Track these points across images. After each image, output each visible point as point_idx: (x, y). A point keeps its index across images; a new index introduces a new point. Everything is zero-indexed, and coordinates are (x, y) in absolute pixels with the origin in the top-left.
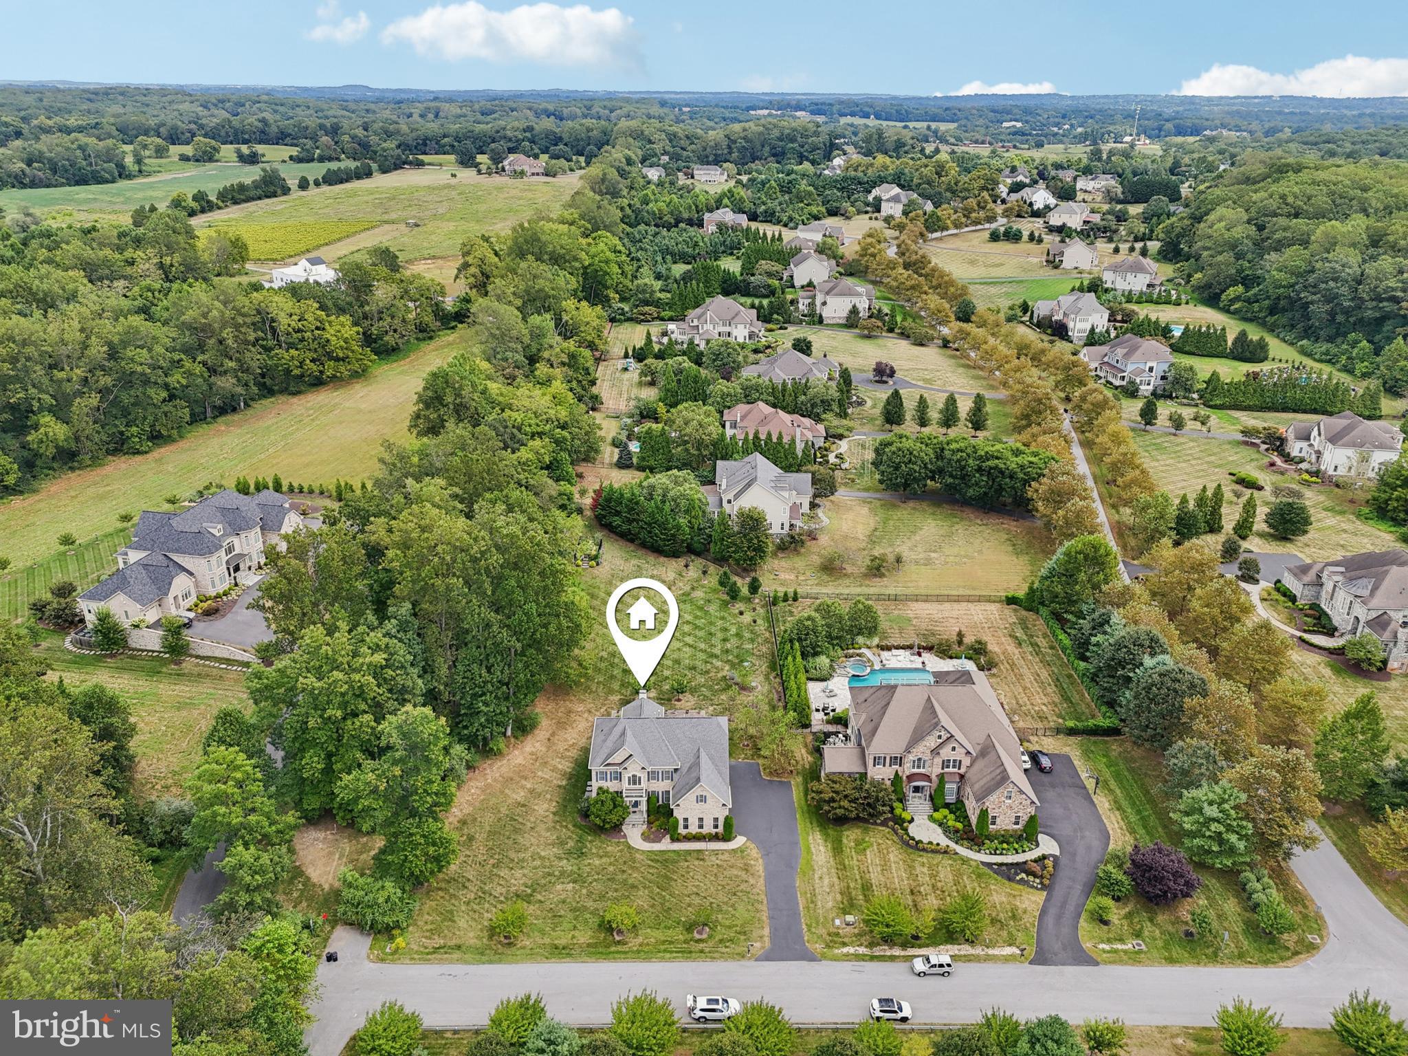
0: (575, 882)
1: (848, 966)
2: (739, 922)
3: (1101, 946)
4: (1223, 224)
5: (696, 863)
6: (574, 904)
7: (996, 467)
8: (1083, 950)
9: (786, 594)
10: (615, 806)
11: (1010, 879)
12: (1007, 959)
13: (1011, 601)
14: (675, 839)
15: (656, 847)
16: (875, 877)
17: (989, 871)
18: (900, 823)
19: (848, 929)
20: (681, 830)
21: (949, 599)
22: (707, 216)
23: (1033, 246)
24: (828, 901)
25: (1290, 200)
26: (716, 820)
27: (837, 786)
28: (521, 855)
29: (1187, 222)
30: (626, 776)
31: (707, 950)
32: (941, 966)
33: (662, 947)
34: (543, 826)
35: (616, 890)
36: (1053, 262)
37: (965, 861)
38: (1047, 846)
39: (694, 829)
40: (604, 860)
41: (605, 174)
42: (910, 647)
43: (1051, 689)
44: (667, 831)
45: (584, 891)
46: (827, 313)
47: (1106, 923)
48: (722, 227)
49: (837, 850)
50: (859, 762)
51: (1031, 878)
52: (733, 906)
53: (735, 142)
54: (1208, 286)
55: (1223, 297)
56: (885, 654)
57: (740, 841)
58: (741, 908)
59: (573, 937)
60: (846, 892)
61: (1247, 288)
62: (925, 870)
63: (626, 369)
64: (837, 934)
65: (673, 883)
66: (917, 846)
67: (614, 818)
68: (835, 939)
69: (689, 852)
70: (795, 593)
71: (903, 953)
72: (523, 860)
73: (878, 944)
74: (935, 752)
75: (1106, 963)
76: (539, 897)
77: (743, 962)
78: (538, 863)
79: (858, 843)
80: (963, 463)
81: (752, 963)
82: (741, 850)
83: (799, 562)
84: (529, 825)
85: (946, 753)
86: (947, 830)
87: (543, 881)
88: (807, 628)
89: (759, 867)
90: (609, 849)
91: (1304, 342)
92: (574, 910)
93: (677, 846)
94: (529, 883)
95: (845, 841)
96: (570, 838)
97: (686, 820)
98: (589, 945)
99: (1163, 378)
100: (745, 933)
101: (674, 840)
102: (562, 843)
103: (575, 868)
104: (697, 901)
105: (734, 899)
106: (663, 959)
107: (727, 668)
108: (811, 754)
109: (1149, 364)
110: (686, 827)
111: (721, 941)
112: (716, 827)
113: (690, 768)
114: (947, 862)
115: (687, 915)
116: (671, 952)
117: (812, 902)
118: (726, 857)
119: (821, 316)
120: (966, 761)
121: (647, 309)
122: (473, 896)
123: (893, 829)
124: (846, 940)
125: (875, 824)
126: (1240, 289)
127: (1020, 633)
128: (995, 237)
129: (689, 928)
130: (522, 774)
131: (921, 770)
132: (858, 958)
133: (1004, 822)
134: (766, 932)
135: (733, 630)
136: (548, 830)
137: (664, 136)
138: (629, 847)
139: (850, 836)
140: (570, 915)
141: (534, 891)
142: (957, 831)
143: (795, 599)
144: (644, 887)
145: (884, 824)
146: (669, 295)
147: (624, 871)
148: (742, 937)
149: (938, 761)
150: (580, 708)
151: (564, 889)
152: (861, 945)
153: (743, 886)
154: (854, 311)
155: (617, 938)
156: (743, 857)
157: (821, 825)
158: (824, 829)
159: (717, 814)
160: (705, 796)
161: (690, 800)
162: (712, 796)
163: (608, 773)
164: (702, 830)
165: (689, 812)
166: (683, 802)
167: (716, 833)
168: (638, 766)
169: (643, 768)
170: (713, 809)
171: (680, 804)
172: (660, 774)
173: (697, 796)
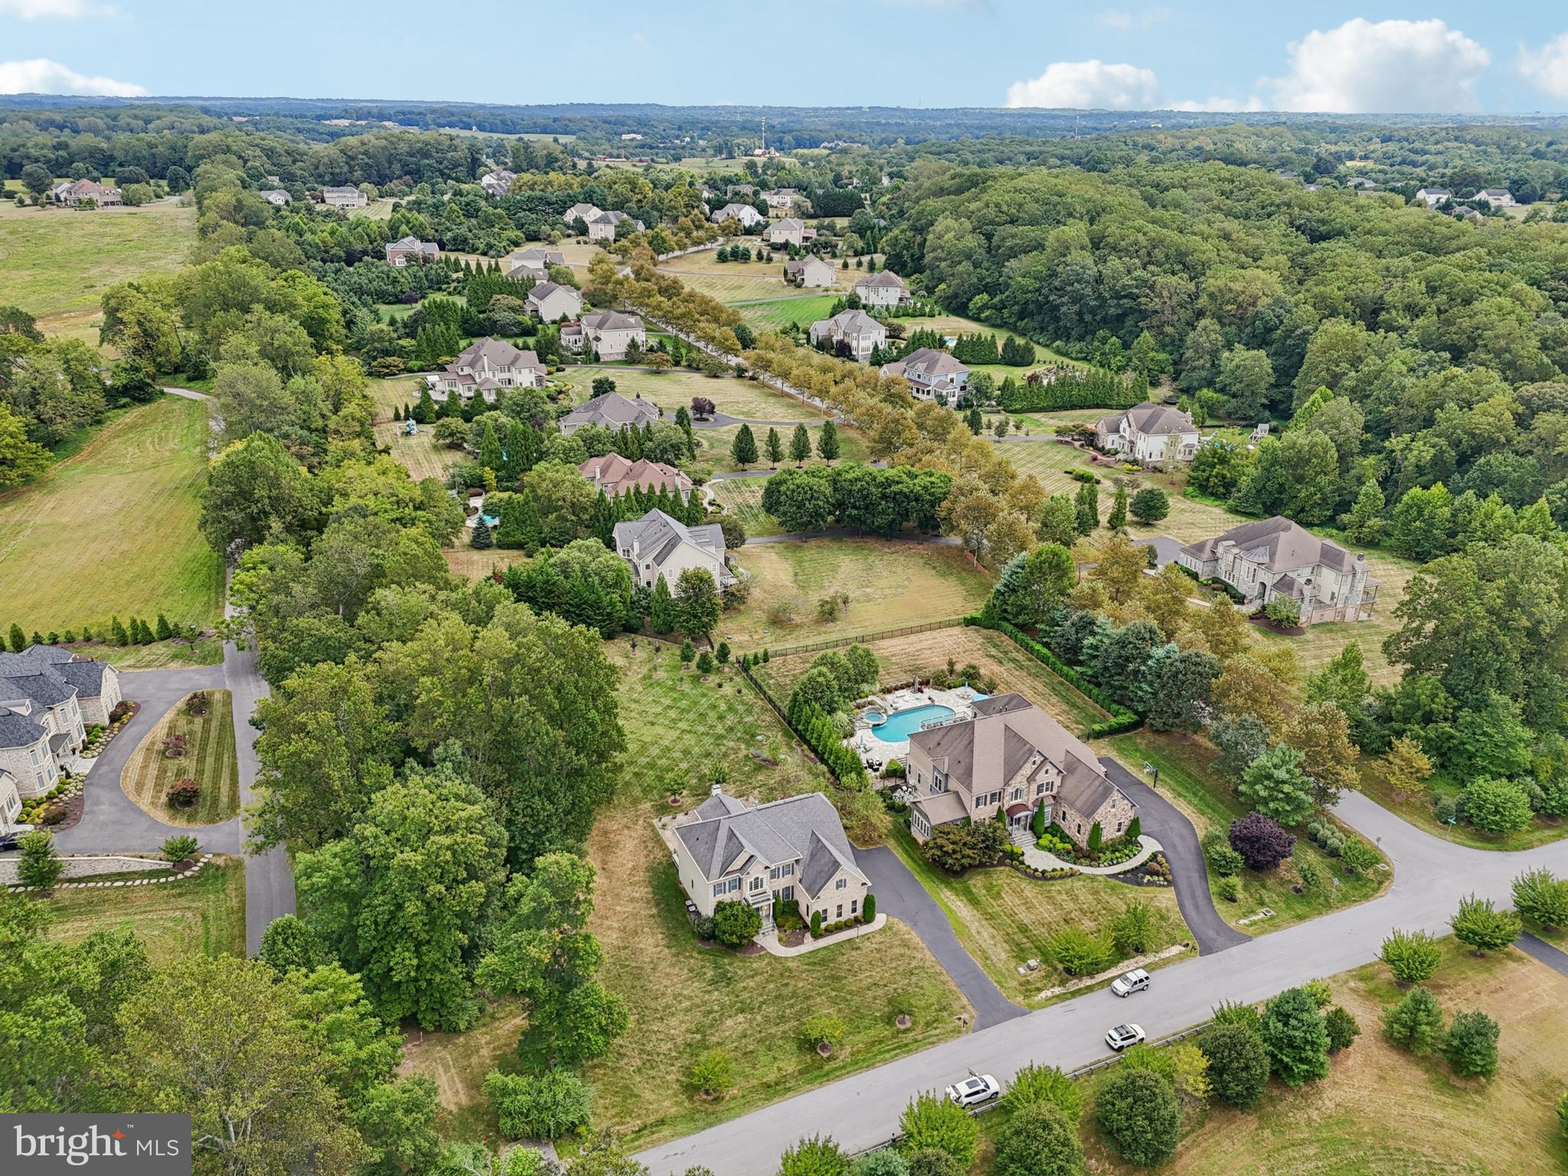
0: (742, 1011)
1: (1058, 1008)
2: (933, 1000)
3: (1242, 922)
4: (953, 233)
5: (854, 953)
6: (758, 1035)
7: (901, 492)
8: (1231, 930)
9: (756, 657)
11: (1140, 884)
12: (1180, 957)
13: (970, 622)
14: (817, 936)
15: (803, 949)
16: (1024, 916)
17: (1118, 882)
18: (1013, 858)
19: (1035, 974)
20: (821, 925)
21: (912, 631)
22: (389, 247)
23: (762, 265)
24: (1001, 954)
25: (1005, 208)
27: (951, 835)
28: (663, 1001)
29: (910, 234)
30: (748, 880)
31: (920, 1037)
32: (1141, 981)
33: (875, 1049)
34: (665, 964)
35: (792, 1007)
36: (794, 281)
37: (1093, 878)
38: (1149, 846)
39: (832, 919)
40: (757, 978)
41: (239, 201)
42: (908, 686)
43: (1054, 699)
45: (759, 1018)
46: (602, 349)
47: (1234, 901)
48: (410, 258)
49: (974, 902)
50: (958, 808)
51: (1156, 878)
53: (353, 158)
54: (956, 296)
55: (971, 305)
56: (889, 697)
57: (880, 919)
58: (925, 984)
59: (780, 1069)
60: (1009, 939)
61: (992, 295)
62: (1064, 897)
63: (408, 433)
64: (1028, 982)
66: (1044, 876)
68: (1028, 989)
69: (840, 945)
70: (766, 654)
71: (1094, 982)
72: (667, 1007)
73: (1068, 980)
74: (1030, 779)
75: (1257, 935)
76: (714, 1039)
77: (963, 1038)
79: (989, 888)
80: (865, 492)
81: (971, 1036)
82: (888, 927)
83: (745, 621)
85: (1042, 778)
86: (1058, 854)
88: (821, 684)
89: (914, 937)
90: (755, 965)
91: (1058, 343)
92: (760, 1041)
93: (823, 942)
95: (974, 890)
96: (703, 967)
97: (827, 912)
98: (801, 1072)
99: (963, 388)
100: (944, 1009)
102: (700, 976)
104: (880, 992)
105: (914, 979)
106: (885, 1061)
107: (743, 746)
108: (887, 814)
109: (950, 376)
110: (825, 919)
111: (927, 1024)
112: (854, 910)
114: (1078, 884)
115: (880, 1008)
116: (888, 1051)
118: (879, 938)
119: (597, 353)
120: (1058, 782)
121: (390, 360)
122: (639, 1063)
123: (1012, 866)
124: (1038, 985)
125: (992, 865)
126: (986, 296)
127: (993, 652)
128: (722, 258)
129: (889, 1020)
131: (1019, 801)
132: (1061, 998)
133: (1109, 833)
134: (965, 1001)
135: (723, 707)
136: (673, 965)
137: (258, 152)
139: (977, 883)
142: (1069, 853)
143: (766, 660)
144: (819, 994)
145: (1001, 863)
146: (414, 342)
148: (945, 1014)
149: (1034, 787)
150: (615, 826)
151: (734, 1024)
152: (1053, 986)
153: (914, 964)
154: (633, 345)
155: (825, 1055)
156: (895, 934)
157: (942, 882)
158: (948, 885)
159: (856, 896)
160: (845, 880)
161: (830, 888)
162: (852, 878)
163: (727, 883)
164: (840, 918)
165: (828, 901)
166: (823, 893)
167: (856, 918)
168: (761, 866)
169: (767, 868)
170: (852, 892)
171: (820, 896)
172: (781, 870)
173: (837, 882)
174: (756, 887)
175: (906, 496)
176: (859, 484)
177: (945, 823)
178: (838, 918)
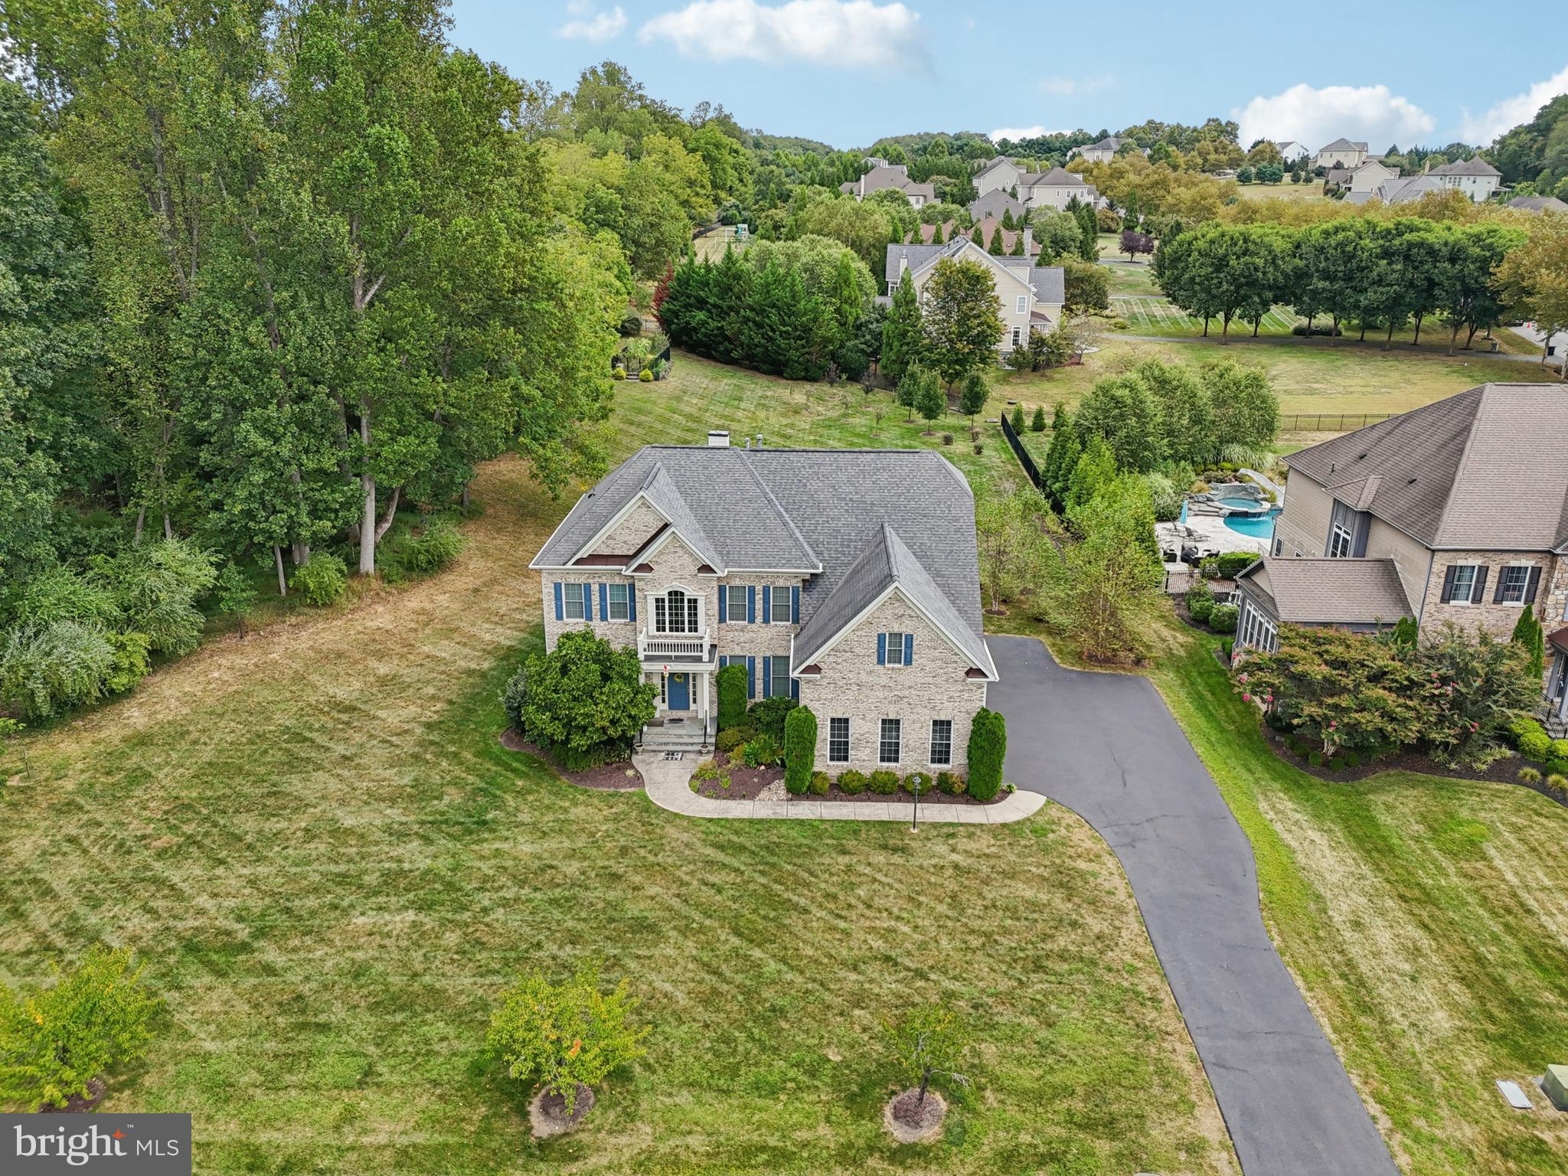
0: (427, 906)
2: (1077, 1076)
5: (880, 858)
6: (397, 981)
7: (1421, 244)
10: (606, 678)
14: (804, 789)
15: (738, 809)
20: (824, 764)
23: (1298, 185)
26: (942, 727)
27: (1337, 650)
28: (274, 826)
30: (652, 591)
34: (383, 752)
35: (574, 939)
36: (1336, 192)
39: (865, 760)
40: (551, 844)
44: (777, 769)
45: (452, 938)
49: (1371, 844)
50: (1385, 600)
52: (1037, 1009)
57: (1024, 803)
58: (1072, 1016)
60: (1481, 977)
65: (793, 920)
67: (600, 713)
69: (854, 828)
76: (270, 955)
78: (319, 847)
79: (1439, 824)
80: (1350, 248)
82: (1035, 827)
84: (341, 749)
87: (312, 902)
88: (1118, 402)
90: (578, 812)
92: (386, 1005)
93: (806, 810)
94: (257, 904)
95: (1384, 818)
96: (456, 783)
97: (840, 725)
101: (797, 793)
102: (423, 796)
103: (442, 865)
104: (888, 985)
105: (1038, 985)
108: (1183, 630)
110: (840, 751)
112: (941, 754)
113: (856, 572)
115: (852, 1038)
117: (1366, 1009)
118: (984, 843)
123: (1541, 789)
125: (1470, 773)
128: (1244, 179)
129: (861, 1092)
130: (375, 647)
136: (394, 762)
138: (647, 807)
140: (365, 1024)
141: (261, 933)
144: (685, 931)
145: (1502, 772)
147: (615, 877)
151: (378, 930)
153: (1063, 941)
154: (1073, 205)
156: (1046, 850)
157: (1277, 776)
158: (1293, 786)
159: (946, 704)
160: (910, 639)
161: (857, 651)
162: (932, 640)
163: (595, 588)
164: (892, 764)
165: (850, 695)
166: (831, 659)
167: (943, 777)
168: (687, 560)
169: (706, 569)
170: (934, 689)
171: (821, 665)
172: (759, 598)
173: (881, 638)
174: (677, 626)
175: (1432, 252)
176: (1340, 236)
177: (1326, 625)
178: (886, 764)
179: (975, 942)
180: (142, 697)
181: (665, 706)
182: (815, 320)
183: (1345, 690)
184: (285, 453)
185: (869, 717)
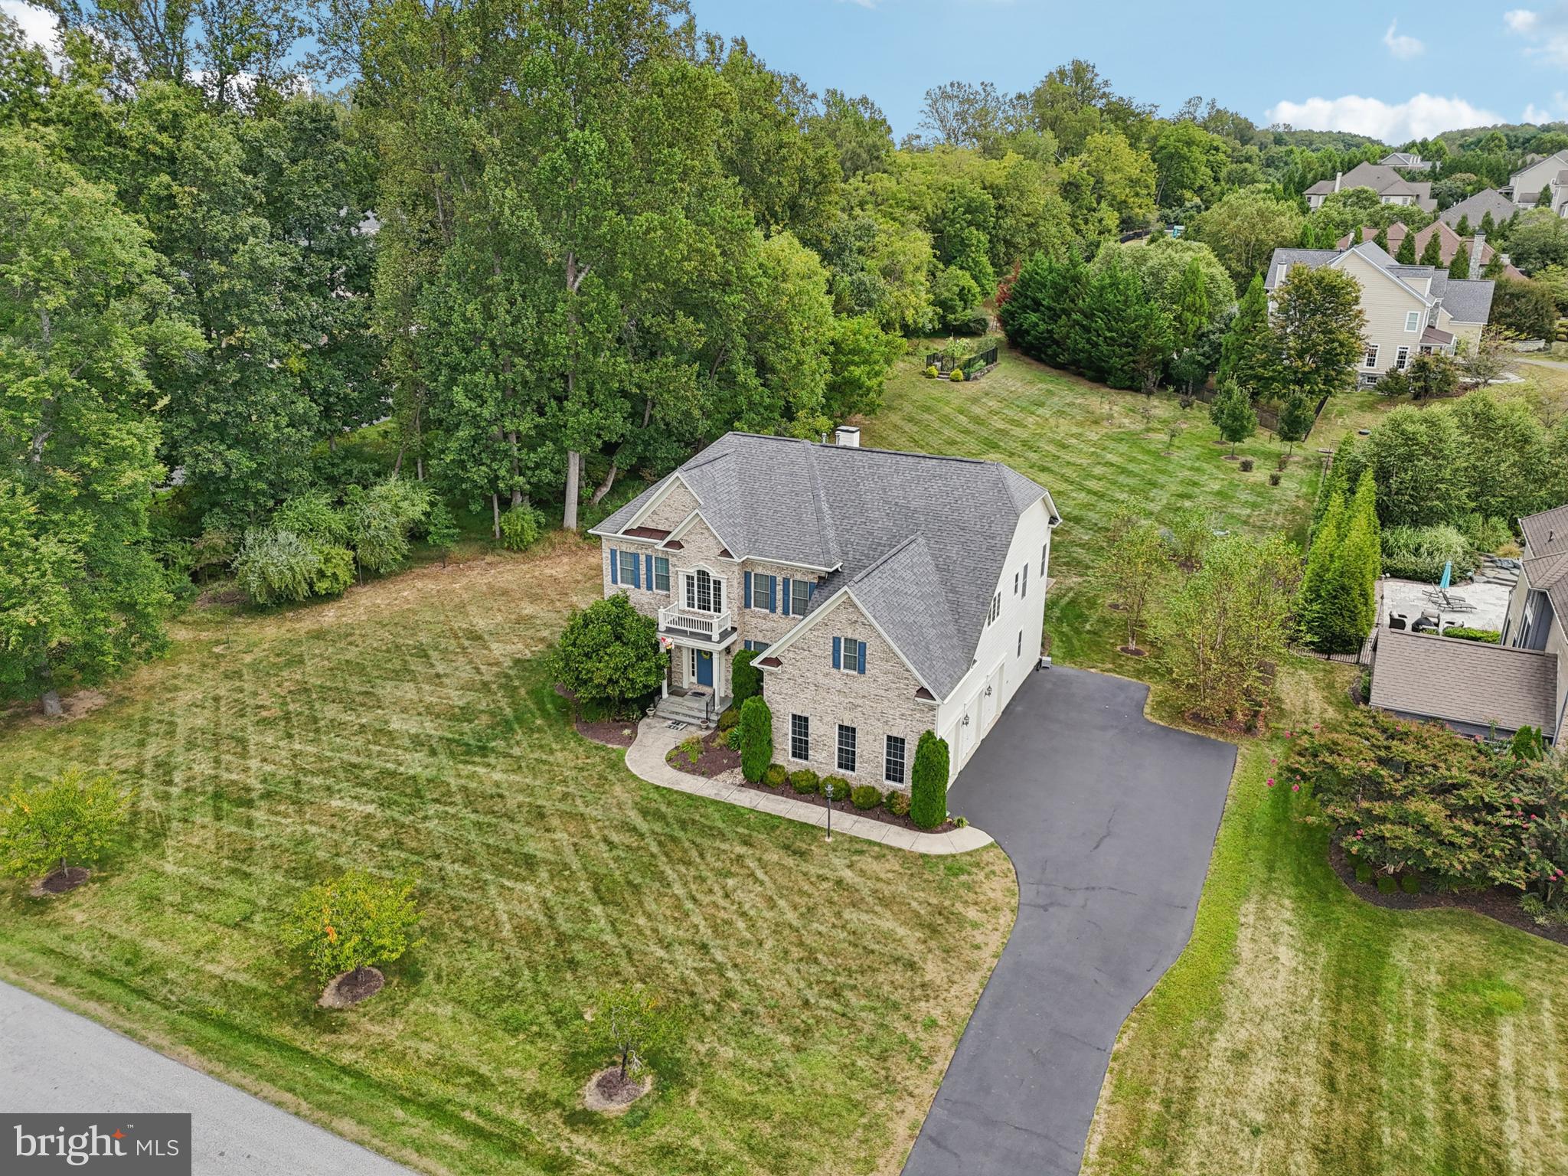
5: (773, 856)
15: (690, 785)
26: (895, 743)
27: (1403, 748)
33: (432, 1091)
39: (823, 761)
44: (741, 753)
49: (1356, 980)
50: (1525, 703)
57: (962, 840)
59: (210, 947)
60: (1348, 1159)
65: (651, 891)
69: (770, 823)
72: (337, 727)
76: (260, 812)
82: (953, 865)
89: (989, 935)
90: (560, 755)
93: (748, 798)
94: (283, 773)
96: (494, 712)
98: (223, 992)
101: (750, 779)
102: (462, 718)
104: (684, 970)
105: (821, 1010)
112: (895, 772)
117: (1161, 1142)
118: (887, 867)
129: (587, 1056)
130: (537, 591)
135: (1213, 487)
136: (467, 686)
138: (616, 765)
139: (1432, 947)
140: (274, 881)
144: (555, 876)
153: (886, 979)
155: (327, 1000)
159: (899, 721)
160: (863, 646)
161: (814, 650)
162: (884, 652)
163: (643, 558)
164: (849, 773)
165: (809, 694)
166: (791, 655)
167: (893, 795)
168: (711, 542)
169: (725, 553)
170: (887, 704)
171: (782, 659)
172: (779, 588)
173: (836, 641)
174: (704, 604)
177: (1427, 719)
178: (842, 771)
179: (796, 953)
180: (345, 602)
181: (694, 679)
182: (1145, 327)
183: (1391, 796)
184: (486, 413)
185: (825, 720)
